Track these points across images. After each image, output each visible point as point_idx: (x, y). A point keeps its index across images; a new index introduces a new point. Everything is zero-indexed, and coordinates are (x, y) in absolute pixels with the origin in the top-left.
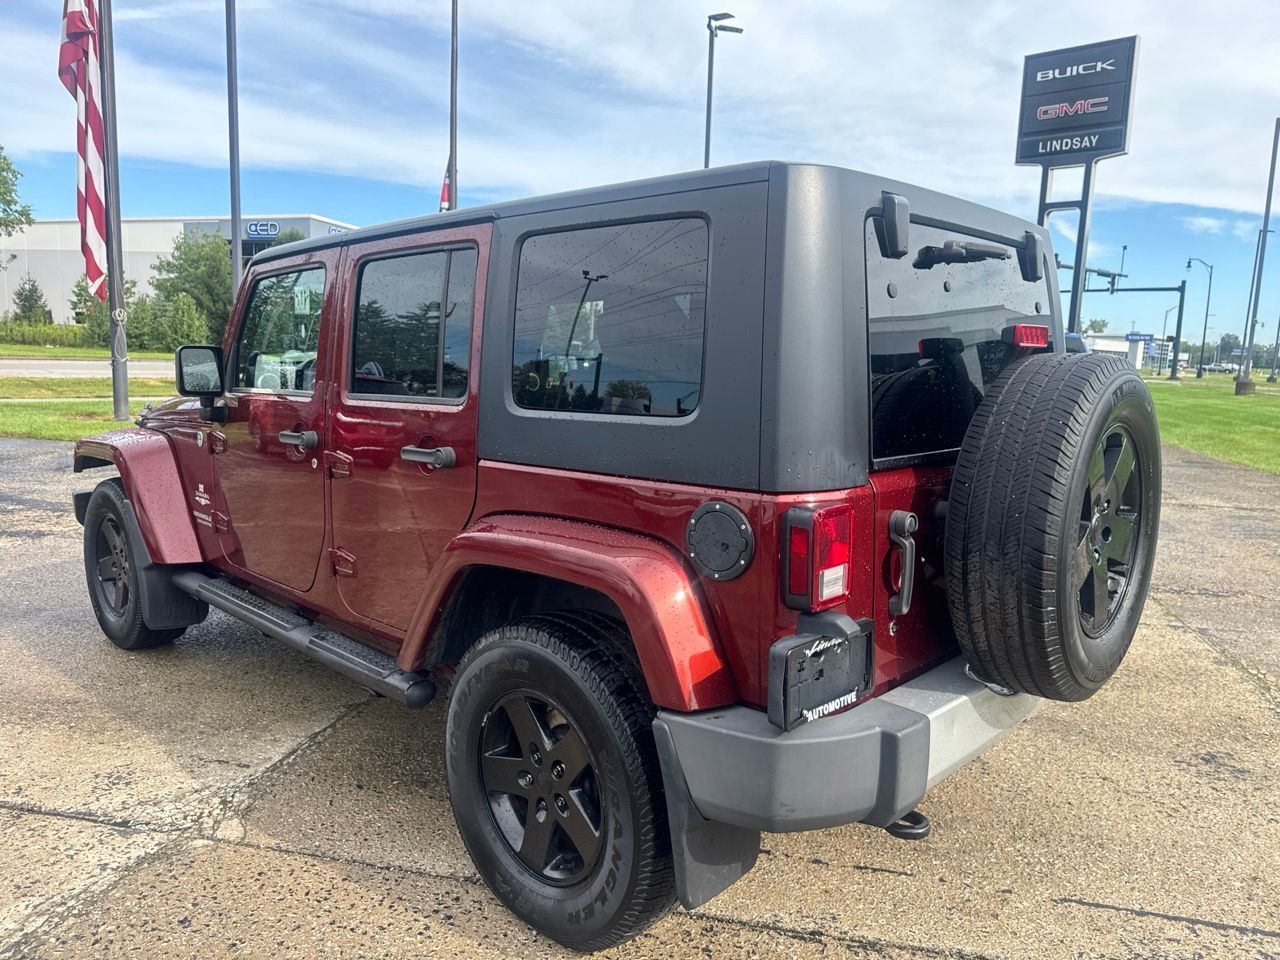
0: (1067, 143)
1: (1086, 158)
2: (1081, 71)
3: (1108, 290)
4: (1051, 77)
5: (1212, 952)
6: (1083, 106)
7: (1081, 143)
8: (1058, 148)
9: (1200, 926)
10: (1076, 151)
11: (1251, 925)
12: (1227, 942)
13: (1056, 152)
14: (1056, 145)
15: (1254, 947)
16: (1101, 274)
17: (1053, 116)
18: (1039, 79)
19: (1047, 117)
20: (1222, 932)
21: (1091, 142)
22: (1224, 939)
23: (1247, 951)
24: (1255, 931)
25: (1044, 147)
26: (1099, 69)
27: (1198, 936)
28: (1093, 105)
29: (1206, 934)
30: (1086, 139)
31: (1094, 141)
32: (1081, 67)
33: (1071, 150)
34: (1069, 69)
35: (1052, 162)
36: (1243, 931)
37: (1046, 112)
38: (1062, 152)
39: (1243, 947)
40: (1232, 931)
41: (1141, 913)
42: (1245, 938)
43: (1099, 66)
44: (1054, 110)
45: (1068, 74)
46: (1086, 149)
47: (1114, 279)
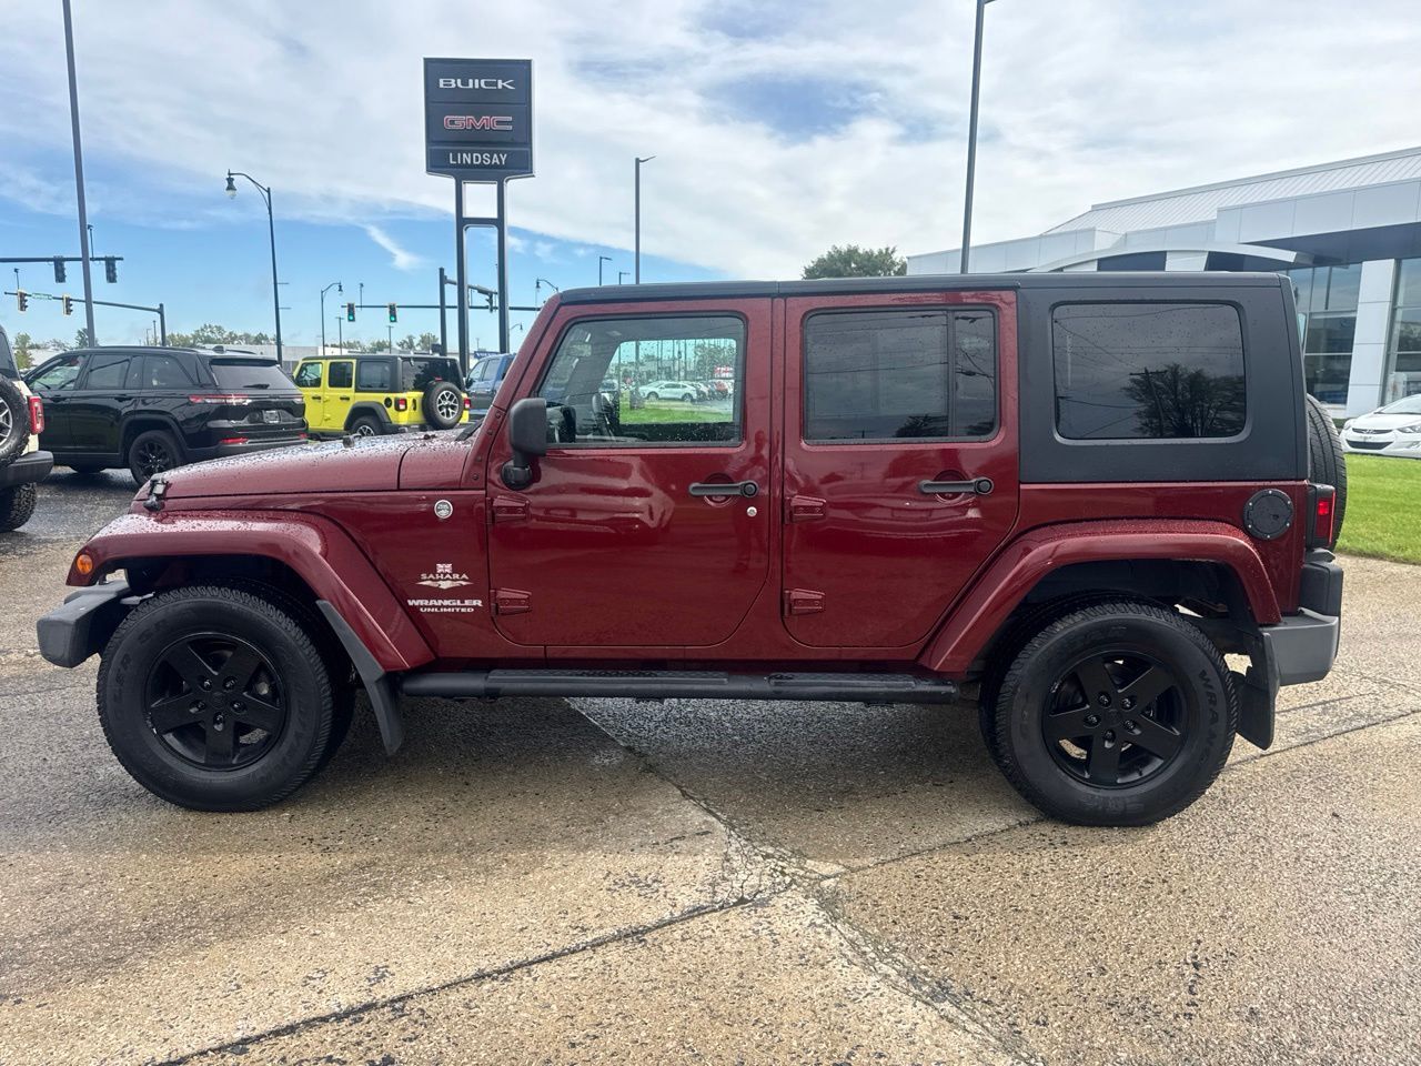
0: (477, 157)
1: (496, 175)
2: (483, 85)
3: (487, 307)
4: (454, 86)
6: (489, 121)
7: (491, 159)
8: (469, 162)
10: (485, 167)
13: (467, 166)
14: (467, 158)
16: (481, 291)
17: (459, 127)
18: (441, 86)
19: (453, 127)
21: (500, 160)
25: (455, 159)
26: (500, 87)
28: (499, 123)
30: (495, 156)
31: (503, 160)
32: (483, 81)
33: (482, 166)
34: (471, 81)
35: (464, 174)
37: (452, 122)
38: (472, 166)
43: (500, 84)
44: (461, 121)
45: (471, 86)
46: (496, 166)
47: (491, 297)
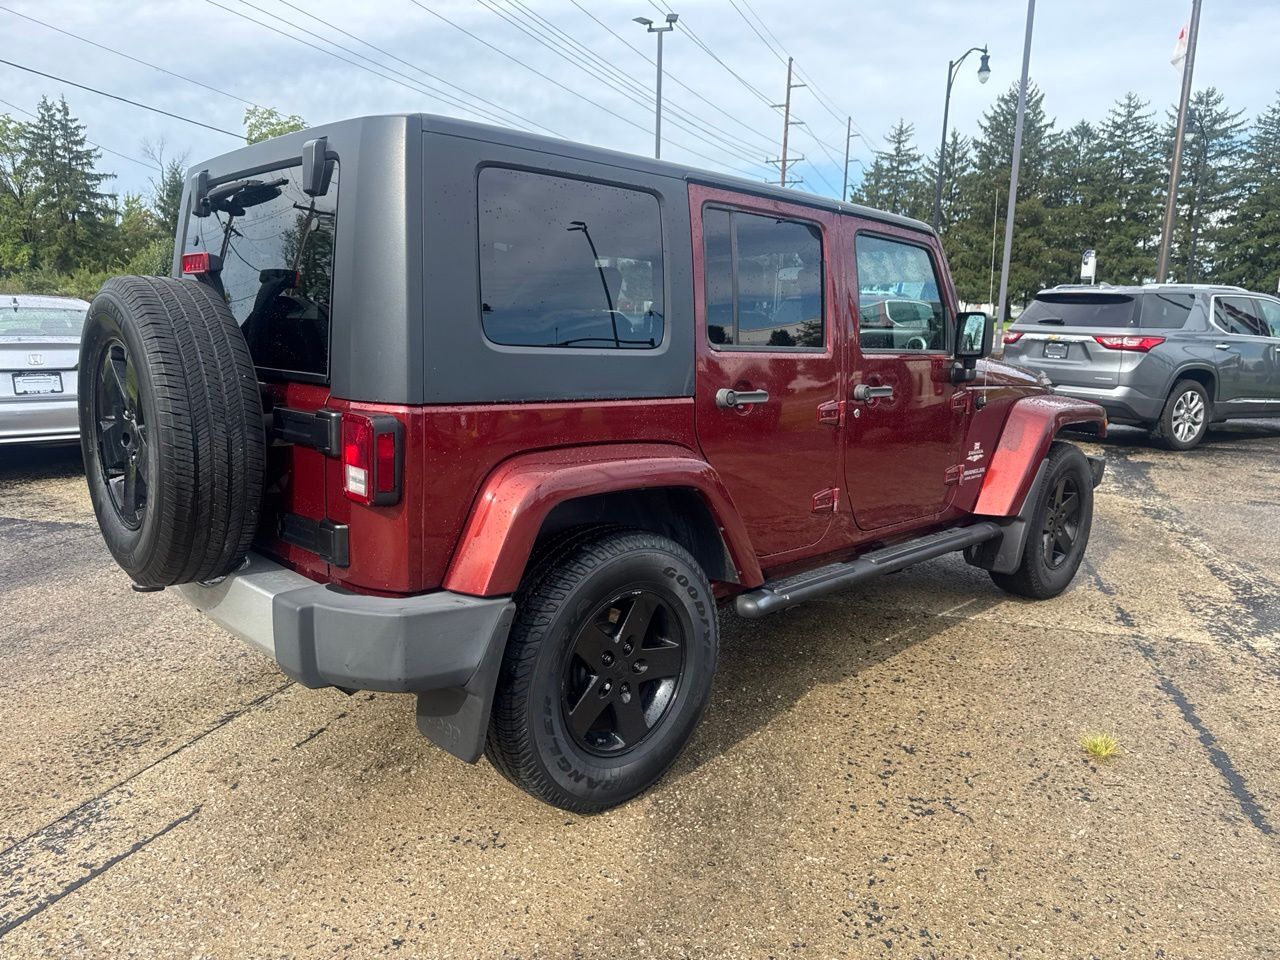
5: (56, 863)
9: (87, 875)
11: (51, 909)
12: (54, 879)
15: (30, 892)
20: (66, 885)
22: (58, 880)
23: (31, 885)
24: (42, 907)
27: (80, 865)
29: (75, 873)
36: (53, 899)
39: (38, 886)
40: (60, 891)
41: (137, 847)
42: (44, 895)
